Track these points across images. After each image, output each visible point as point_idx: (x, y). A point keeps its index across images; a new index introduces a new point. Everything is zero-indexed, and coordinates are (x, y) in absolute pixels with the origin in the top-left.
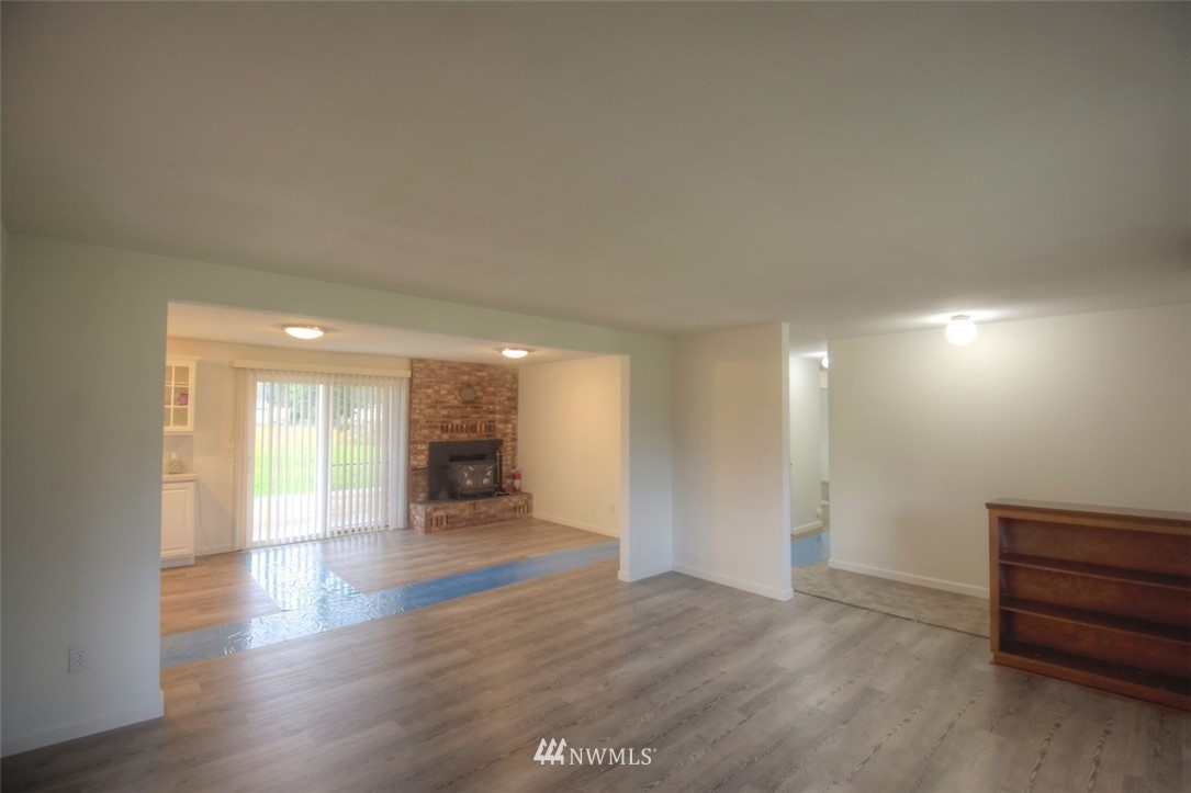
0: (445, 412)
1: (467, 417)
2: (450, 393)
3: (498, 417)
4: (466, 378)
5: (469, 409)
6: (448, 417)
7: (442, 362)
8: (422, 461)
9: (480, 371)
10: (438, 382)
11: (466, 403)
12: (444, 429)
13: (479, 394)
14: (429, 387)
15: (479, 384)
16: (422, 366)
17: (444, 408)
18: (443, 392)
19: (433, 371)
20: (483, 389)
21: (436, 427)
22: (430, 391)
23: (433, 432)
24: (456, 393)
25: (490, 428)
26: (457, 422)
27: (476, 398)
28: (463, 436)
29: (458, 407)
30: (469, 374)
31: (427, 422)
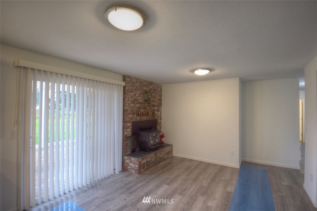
0: (138, 105)
1: (146, 108)
2: (140, 96)
3: (156, 108)
4: (145, 88)
5: (146, 104)
6: (139, 108)
7: (137, 79)
8: (129, 132)
9: (150, 85)
10: (135, 90)
11: (145, 101)
12: (138, 115)
13: (150, 97)
14: (132, 92)
15: (150, 92)
16: (129, 80)
17: (138, 103)
18: (137, 95)
19: (134, 83)
20: (151, 94)
21: (134, 113)
22: (132, 94)
23: (133, 116)
24: (142, 96)
25: (153, 114)
26: (142, 111)
27: (149, 99)
28: (144, 118)
29: (143, 103)
30: (146, 86)
31: (131, 111)
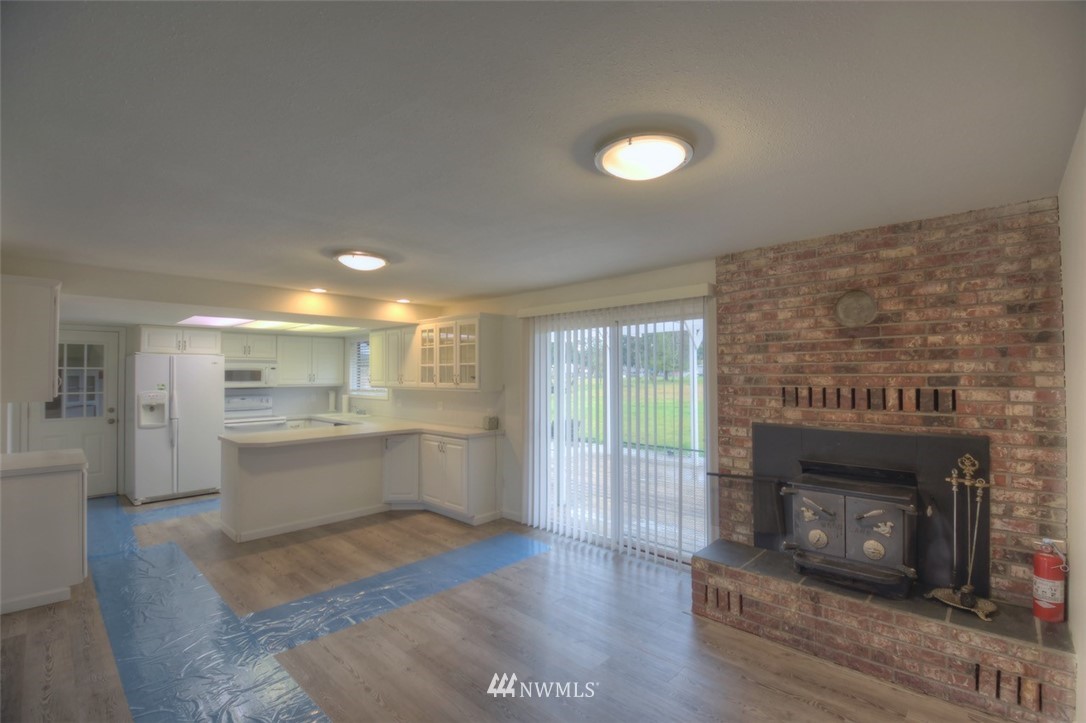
0: (790, 359)
1: (848, 370)
2: (801, 314)
3: (966, 366)
4: (844, 272)
5: (858, 348)
6: (798, 370)
7: (778, 249)
8: (742, 461)
9: (888, 245)
10: (771, 295)
11: (847, 334)
12: (790, 397)
13: (890, 307)
14: (750, 308)
15: (887, 280)
16: (733, 267)
17: (788, 349)
18: (782, 316)
19: (757, 272)
20: (908, 295)
21: (769, 392)
22: (753, 316)
23: (762, 403)
24: (820, 311)
25: (938, 399)
26: (825, 381)
27: (881, 319)
28: (841, 419)
29: (826, 347)
30: (854, 259)
31: (749, 380)
